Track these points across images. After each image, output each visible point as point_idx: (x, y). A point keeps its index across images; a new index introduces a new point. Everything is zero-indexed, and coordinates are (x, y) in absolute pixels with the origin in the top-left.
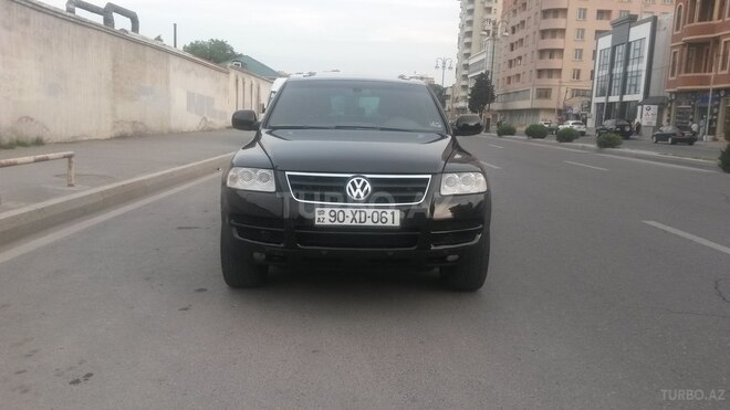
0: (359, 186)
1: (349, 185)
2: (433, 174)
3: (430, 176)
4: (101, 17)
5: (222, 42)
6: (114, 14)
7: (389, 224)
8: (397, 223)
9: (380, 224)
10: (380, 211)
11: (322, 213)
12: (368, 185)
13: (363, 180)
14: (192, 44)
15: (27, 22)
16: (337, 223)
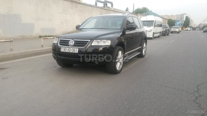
0: (71, 42)
1: (69, 42)
2: (91, 40)
3: (89, 40)
4: (103, 4)
5: (146, 8)
6: (107, 3)
7: (75, 52)
8: (77, 52)
9: (73, 52)
10: (74, 49)
11: (62, 48)
12: (73, 42)
13: (73, 41)
14: (137, 9)
15: (76, 7)
16: (65, 51)
